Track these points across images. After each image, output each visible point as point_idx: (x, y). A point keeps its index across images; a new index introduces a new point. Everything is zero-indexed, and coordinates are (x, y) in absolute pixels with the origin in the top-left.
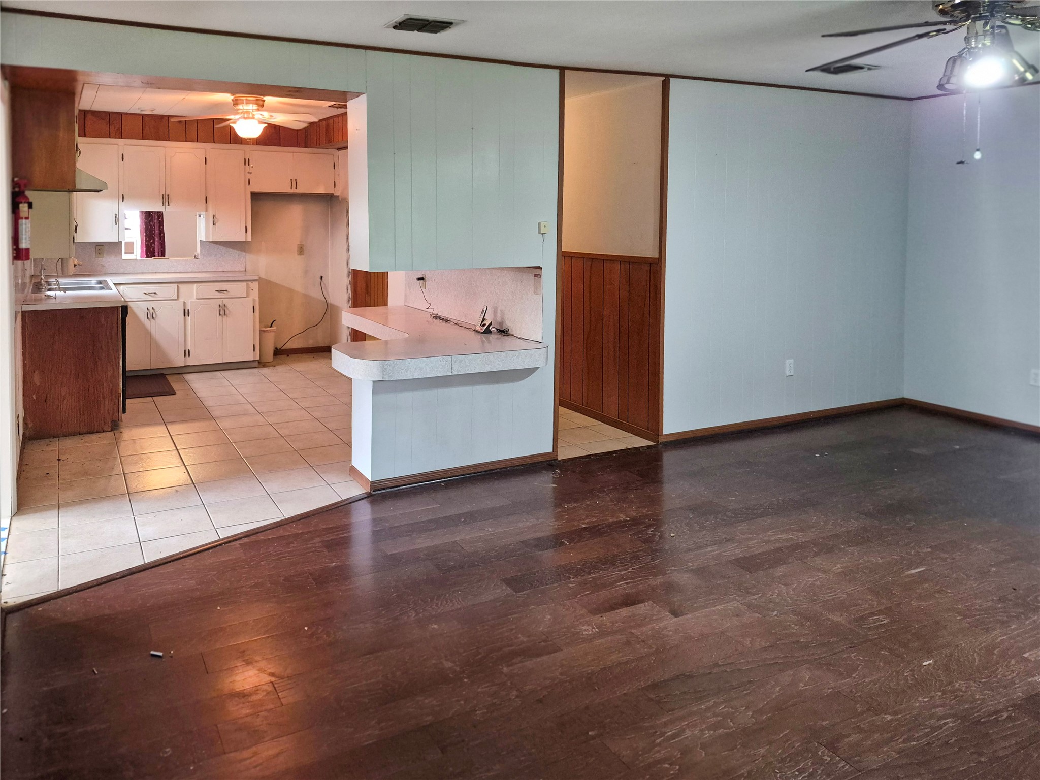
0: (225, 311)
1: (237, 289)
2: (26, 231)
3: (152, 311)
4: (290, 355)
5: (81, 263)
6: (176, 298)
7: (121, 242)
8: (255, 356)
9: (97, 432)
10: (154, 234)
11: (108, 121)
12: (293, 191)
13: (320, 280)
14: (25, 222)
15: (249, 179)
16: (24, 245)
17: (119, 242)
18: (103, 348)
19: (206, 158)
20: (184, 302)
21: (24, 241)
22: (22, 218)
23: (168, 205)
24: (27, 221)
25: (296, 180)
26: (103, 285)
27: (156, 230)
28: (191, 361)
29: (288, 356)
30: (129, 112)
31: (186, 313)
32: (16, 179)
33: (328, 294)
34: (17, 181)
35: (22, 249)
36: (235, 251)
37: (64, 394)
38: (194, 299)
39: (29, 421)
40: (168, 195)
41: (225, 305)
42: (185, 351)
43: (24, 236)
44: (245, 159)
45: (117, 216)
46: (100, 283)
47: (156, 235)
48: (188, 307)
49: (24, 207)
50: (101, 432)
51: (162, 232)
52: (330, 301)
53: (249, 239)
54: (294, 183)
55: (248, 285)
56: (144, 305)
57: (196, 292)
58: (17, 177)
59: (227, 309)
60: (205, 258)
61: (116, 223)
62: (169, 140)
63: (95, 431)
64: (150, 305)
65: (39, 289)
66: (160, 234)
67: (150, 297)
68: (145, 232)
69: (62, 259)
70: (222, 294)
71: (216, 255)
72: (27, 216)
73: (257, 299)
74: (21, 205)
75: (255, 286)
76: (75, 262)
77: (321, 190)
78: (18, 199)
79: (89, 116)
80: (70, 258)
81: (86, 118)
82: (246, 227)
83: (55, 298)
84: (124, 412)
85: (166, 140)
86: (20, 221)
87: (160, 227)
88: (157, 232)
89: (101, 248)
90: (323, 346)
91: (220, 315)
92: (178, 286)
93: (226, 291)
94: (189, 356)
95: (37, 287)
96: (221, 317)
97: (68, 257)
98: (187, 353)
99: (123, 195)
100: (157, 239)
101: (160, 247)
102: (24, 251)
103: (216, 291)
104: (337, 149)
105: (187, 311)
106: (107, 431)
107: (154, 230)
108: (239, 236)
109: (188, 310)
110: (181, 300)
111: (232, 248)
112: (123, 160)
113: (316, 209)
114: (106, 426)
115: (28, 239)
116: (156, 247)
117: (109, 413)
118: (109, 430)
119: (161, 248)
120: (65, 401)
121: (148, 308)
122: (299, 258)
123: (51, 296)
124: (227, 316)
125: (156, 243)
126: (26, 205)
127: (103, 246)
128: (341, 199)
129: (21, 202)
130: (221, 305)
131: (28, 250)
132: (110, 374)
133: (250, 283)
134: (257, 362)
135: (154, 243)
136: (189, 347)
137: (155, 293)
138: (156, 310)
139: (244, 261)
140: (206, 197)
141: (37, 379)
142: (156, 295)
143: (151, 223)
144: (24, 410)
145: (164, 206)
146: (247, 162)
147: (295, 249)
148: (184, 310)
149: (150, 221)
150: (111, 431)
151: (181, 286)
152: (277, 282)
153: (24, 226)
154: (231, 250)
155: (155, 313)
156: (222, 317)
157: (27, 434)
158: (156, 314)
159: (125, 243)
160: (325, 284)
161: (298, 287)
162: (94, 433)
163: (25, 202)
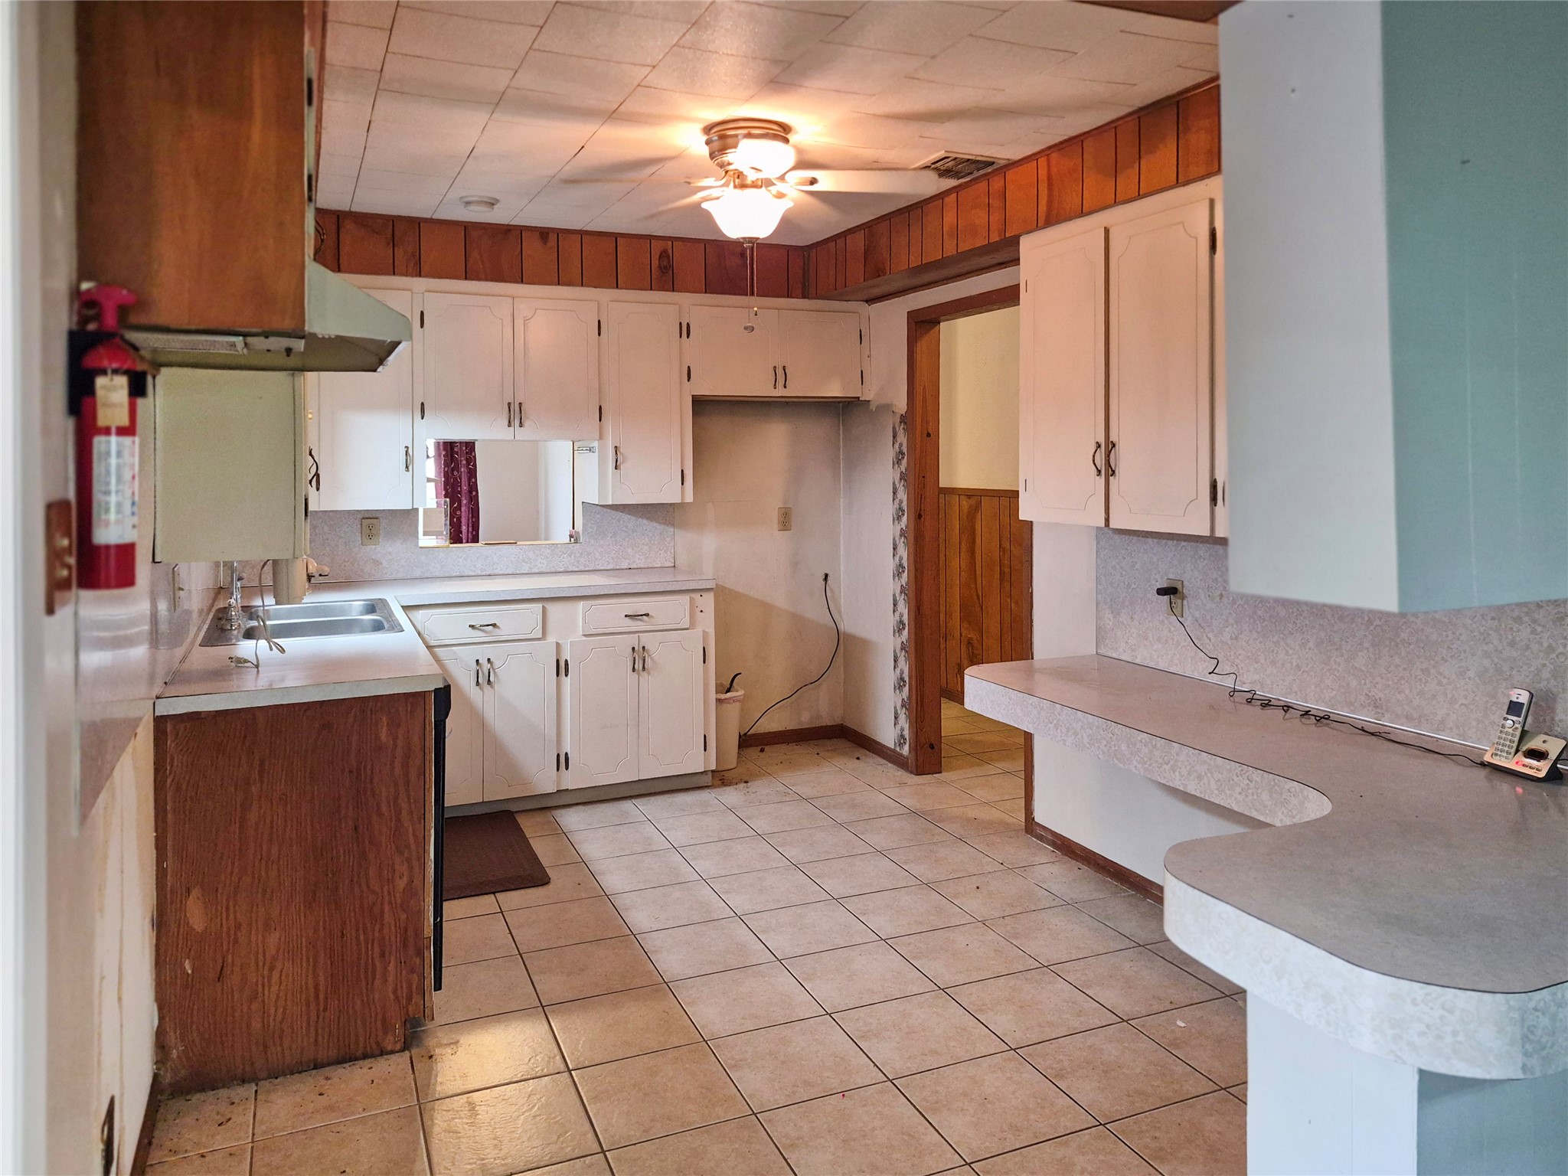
0: (644, 660)
1: (670, 610)
2: (119, 479)
3: (486, 666)
4: (767, 748)
5: (326, 570)
6: (541, 636)
7: (417, 509)
8: (706, 760)
9: (365, 1057)
10: (460, 493)
11: (389, 236)
12: (780, 392)
13: (824, 583)
14: (118, 444)
15: (689, 367)
16: (109, 532)
17: (413, 509)
18: (384, 809)
19: (599, 322)
20: (558, 645)
21: (112, 516)
22: (107, 431)
23: (521, 425)
24: (127, 440)
25: (784, 367)
26: (379, 618)
27: (463, 483)
28: (571, 780)
29: (762, 751)
30: (437, 216)
31: (562, 668)
32: (85, 286)
33: (840, 612)
34: (88, 291)
35: (107, 547)
36: (655, 525)
37: (272, 951)
38: (578, 636)
39: (172, 1038)
40: (520, 404)
41: (644, 647)
42: (558, 756)
43: (113, 499)
44: (681, 323)
45: (410, 451)
46: (371, 608)
47: (463, 494)
48: (566, 655)
49: (112, 391)
50: (373, 1056)
51: (473, 488)
52: (847, 626)
53: (689, 498)
54: (781, 374)
55: (692, 604)
56: (469, 655)
57: (584, 618)
58: (89, 278)
59: (649, 656)
60: (592, 542)
61: (407, 467)
62: (522, 282)
63: (359, 1053)
64: (482, 653)
65: (223, 630)
66: (470, 492)
67: (483, 634)
68: (444, 490)
69: (275, 562)
70: (639, 623)
71: (615, 534)
72: (124, 421)
73: (711, 631)
74: (101, 382)
75: (708, 602)
76: (310, 567)
77: (834, 390)
78: (90, 361)
79: (349, 226)
80: (295, 558)
81: (341, 230)
82: (682, 471)
83: (257, 666)
84: (438, 986)
85: (516, 282)
86: (99, 442)
87: (469, 480)
88: (465, 488)
89: (371, 523)
90: (829, 724)
91: (634, 670)
92: (544, 608)
93: (647, 615)
94: (567, 768)
95: (219, 630)
96: (635, 674)
97: (289, 556)
98: (563, 762)
99: (422, 404)
100: (464, 502)
101: (470, 515)
102: (113, 552)
103: (626, 616)
104: (867, 301)
105: (562, 664)
106: (392, 1052)
107: (461, 486)
108: (667, 490)
109: (566, 661)
110: (552, 639)
111: (647, 519)
112: (422, 325)
113: (817, 430)
114: (390, 1038)
115: (127, 508)
116: (463, 514)
117: (397, 998)
118: (398, 1046)
119: (472, 517)
120: (276, 975)
121: (477, 661)
122: (780, 537)
123: (246, 661)
124: (649, 673)
125: (463, 509)
126: (122, 381)
127: (377, 518)
128: (877, 407)
129: (104, 372)
130: (636, 649)
131: (126, 552)
132: (401, 884)
133: (696, 596)
134: (710, 774)
135: (459, 508)
136: (567, 747)
137: (494, 625)
138: (497, 664)
139: (672, 544)
140: (600, 408)
141: (196, 915)
142: (496, 630)
143: (455, 473)
144: (160, 1009)
145: (512, 428)
146: (686, 330)
147: (775, 516)
148: (558, 661)
149: (453, 470)
150: (402, 1050)
151: (553, 609)
152: (740, 590)
153: (113, 461)
154: (645, 521)
155: (494, 670)
156: (638, 674)
157: (167, 1078)
158: (495, 673)
159: (426, 511)
160: (832, 590)
161: (780, 600)
162: (356, 1059)
163: (115, 372)
